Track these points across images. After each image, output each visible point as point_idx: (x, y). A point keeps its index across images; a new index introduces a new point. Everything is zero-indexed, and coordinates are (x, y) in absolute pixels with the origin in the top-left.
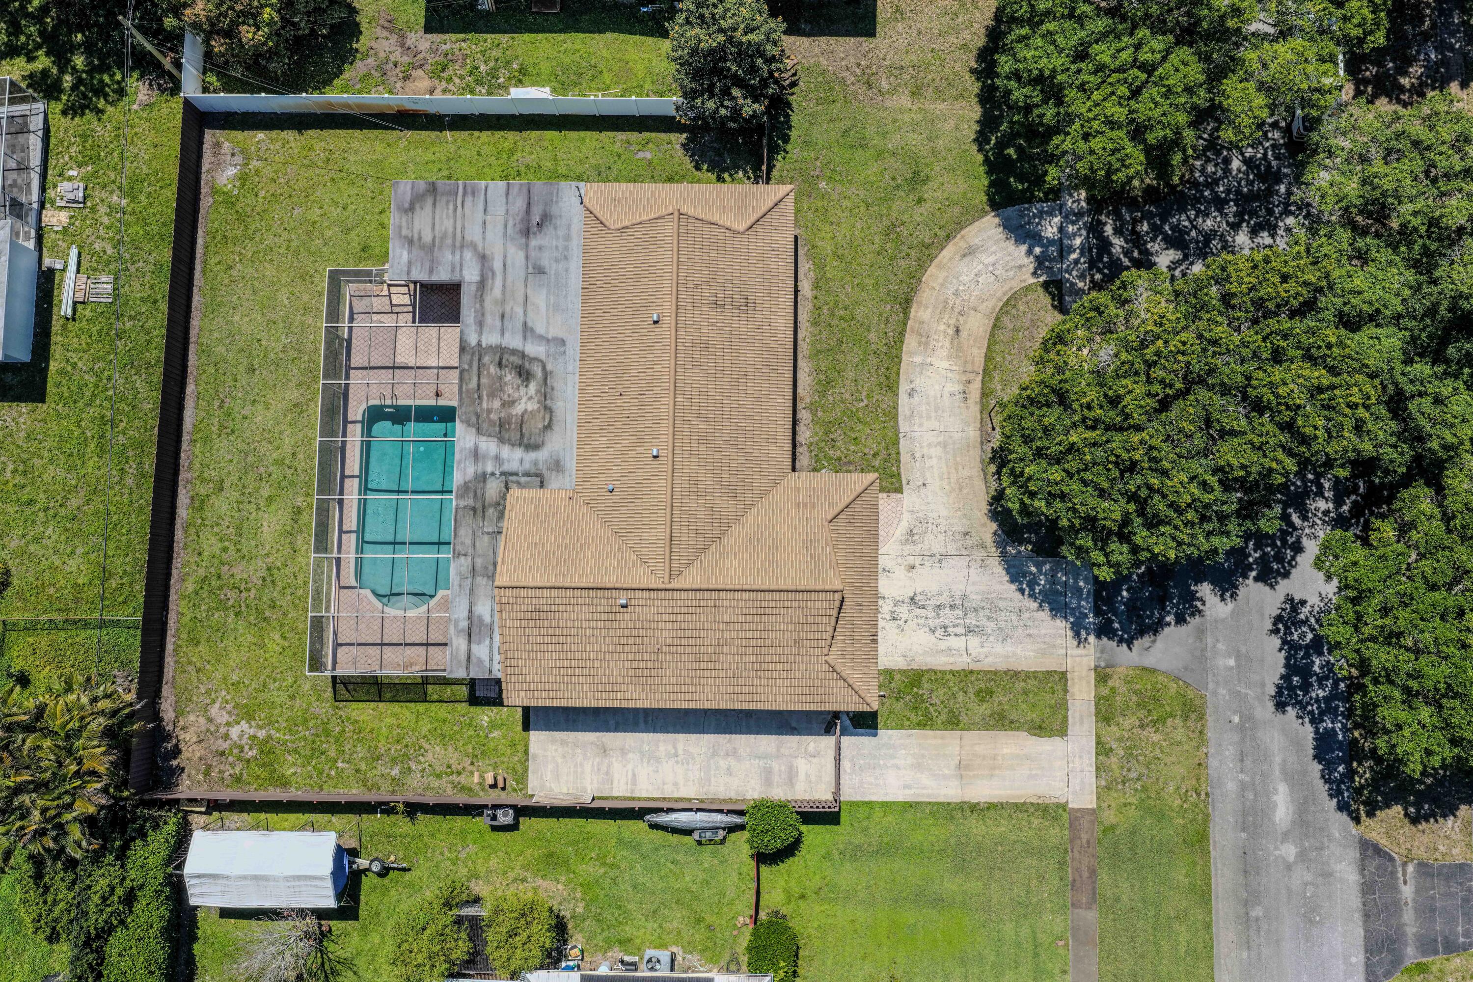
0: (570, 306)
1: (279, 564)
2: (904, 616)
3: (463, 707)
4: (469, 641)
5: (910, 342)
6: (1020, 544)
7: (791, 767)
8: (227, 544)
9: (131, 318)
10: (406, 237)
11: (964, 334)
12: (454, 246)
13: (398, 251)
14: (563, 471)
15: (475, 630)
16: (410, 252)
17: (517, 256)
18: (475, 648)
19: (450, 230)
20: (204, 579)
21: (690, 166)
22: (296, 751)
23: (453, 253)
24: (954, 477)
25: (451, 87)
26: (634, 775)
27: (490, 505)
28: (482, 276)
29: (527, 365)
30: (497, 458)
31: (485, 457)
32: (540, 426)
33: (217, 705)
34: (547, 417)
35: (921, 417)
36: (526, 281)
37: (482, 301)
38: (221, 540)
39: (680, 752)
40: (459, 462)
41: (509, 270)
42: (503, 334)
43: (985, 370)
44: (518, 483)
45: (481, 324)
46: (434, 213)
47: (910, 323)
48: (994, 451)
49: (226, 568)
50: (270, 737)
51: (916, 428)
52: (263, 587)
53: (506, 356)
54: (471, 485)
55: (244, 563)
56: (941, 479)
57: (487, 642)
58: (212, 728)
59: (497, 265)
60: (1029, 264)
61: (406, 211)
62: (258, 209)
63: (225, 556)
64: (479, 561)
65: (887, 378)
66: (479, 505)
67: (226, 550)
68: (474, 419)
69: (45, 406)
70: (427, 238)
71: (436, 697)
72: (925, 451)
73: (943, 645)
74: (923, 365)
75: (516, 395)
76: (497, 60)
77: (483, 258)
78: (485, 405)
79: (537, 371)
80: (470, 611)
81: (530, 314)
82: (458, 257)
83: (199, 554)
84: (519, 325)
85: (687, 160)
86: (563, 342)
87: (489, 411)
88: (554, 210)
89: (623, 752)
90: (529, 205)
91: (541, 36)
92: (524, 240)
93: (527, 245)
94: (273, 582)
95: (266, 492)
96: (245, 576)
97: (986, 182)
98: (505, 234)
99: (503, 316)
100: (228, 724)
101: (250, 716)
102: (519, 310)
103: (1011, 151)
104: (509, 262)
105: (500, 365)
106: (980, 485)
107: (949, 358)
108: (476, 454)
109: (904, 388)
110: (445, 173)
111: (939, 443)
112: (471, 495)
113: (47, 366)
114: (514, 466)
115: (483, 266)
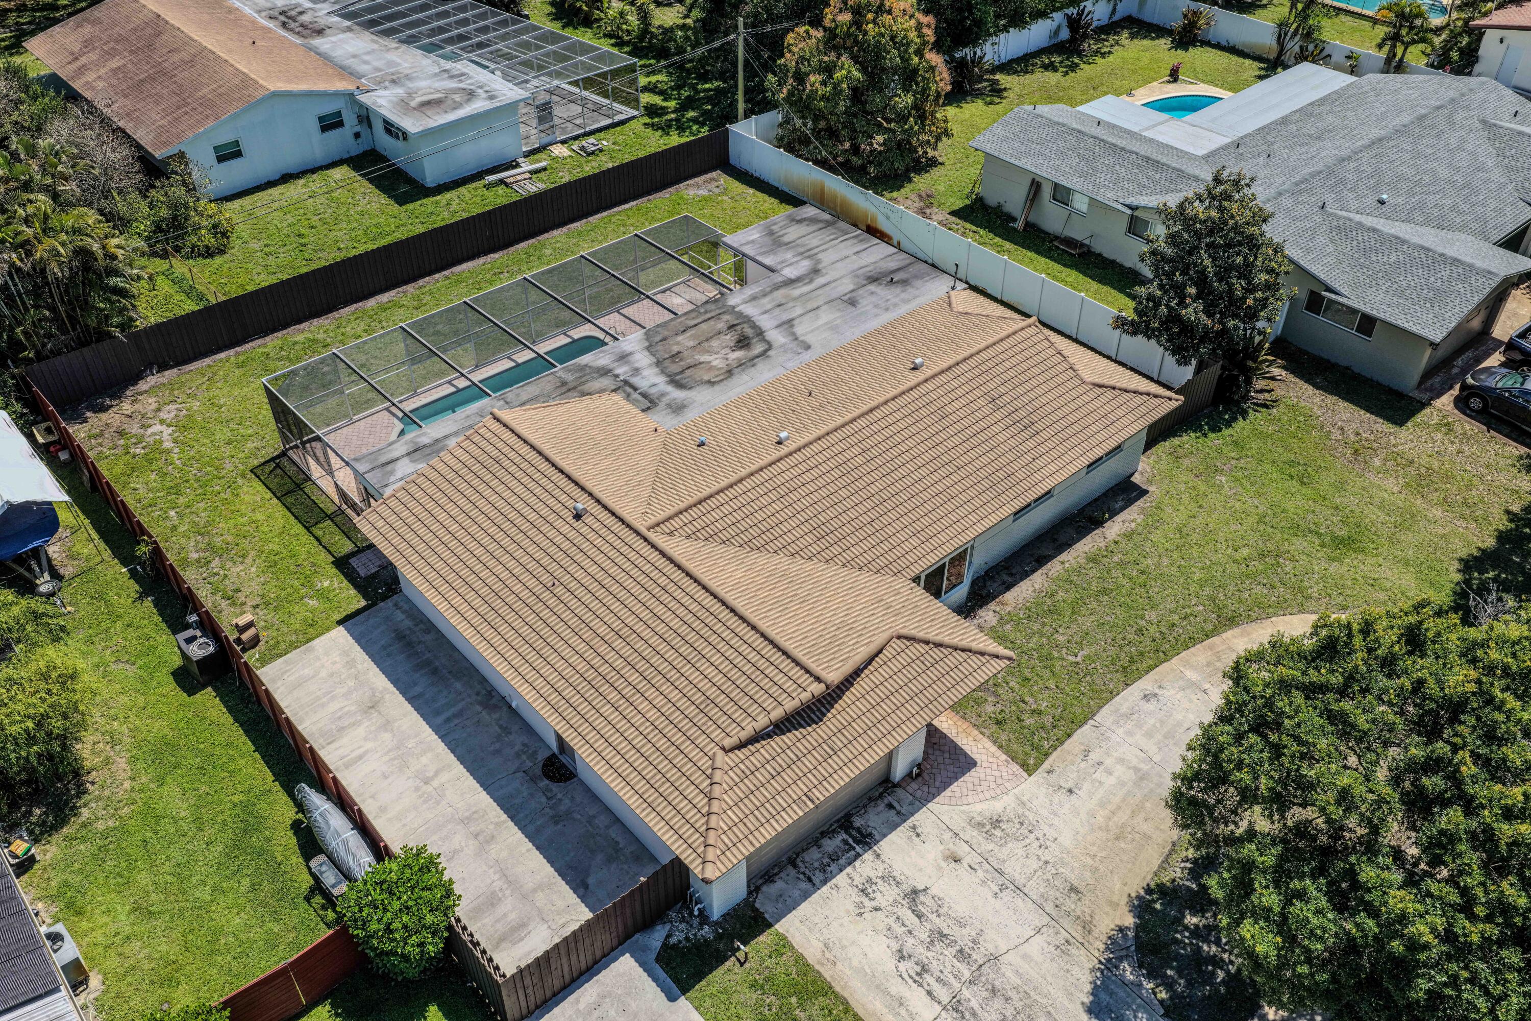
0: (848, 333)
2: (880, 901)
3: (324, 559)
4: (408, 454)
5: (1199, 656)
6: (1150, 976)
7: (522, 925)
13: (754, 232)
14: (679, 414)
15: (427, 451)
16: (761, 237)
17: (845, 285)
18: (404, 461)
20: (314, 341)
22: (166, 476)
23: (795, 256)
24: (1122, 817)
26: (360, 757)
27: (581, 391)
28: (799, 278)
29: (754, 340)
32: (706, 378)
33: (180, 406)
34: (722, 377)
35: (1139, 726)
36: (831, 301)
37: (776, 289)
39: (435, 783)
40: (602, 352)
42: (764, 313)
45: (754, 298)
47: (1215, 640)
51: (1120, 731)
54: (588, 370)
56: (1102, 804)
58: (150, 415)
59: (821, 281)
61: (792, 220)
65: (1132, 661)
66: (572, 385)
68: (658, 339)
69: (398, 208)
70: (788, 239)
71: (319, 533)
72: (1108, 762)
75: (717, 350)
77: (816, 271)
78: (680, 338)
79: (758, 348)
82: (796, 260)
83: (339, 328)
86: (807, 347)
88: (917, 283)
89: (387, 725)
91: (1044, 259)
92: (865, 282)
93: (864, 286)
98: (855, 271)
100: (163, 421)
101: (184, 429)
104: (833, 285)
106: (1154, 856)
109: (1146, 684)
111: (1136, 770)
112: (577, 375)
115: (808, 274)
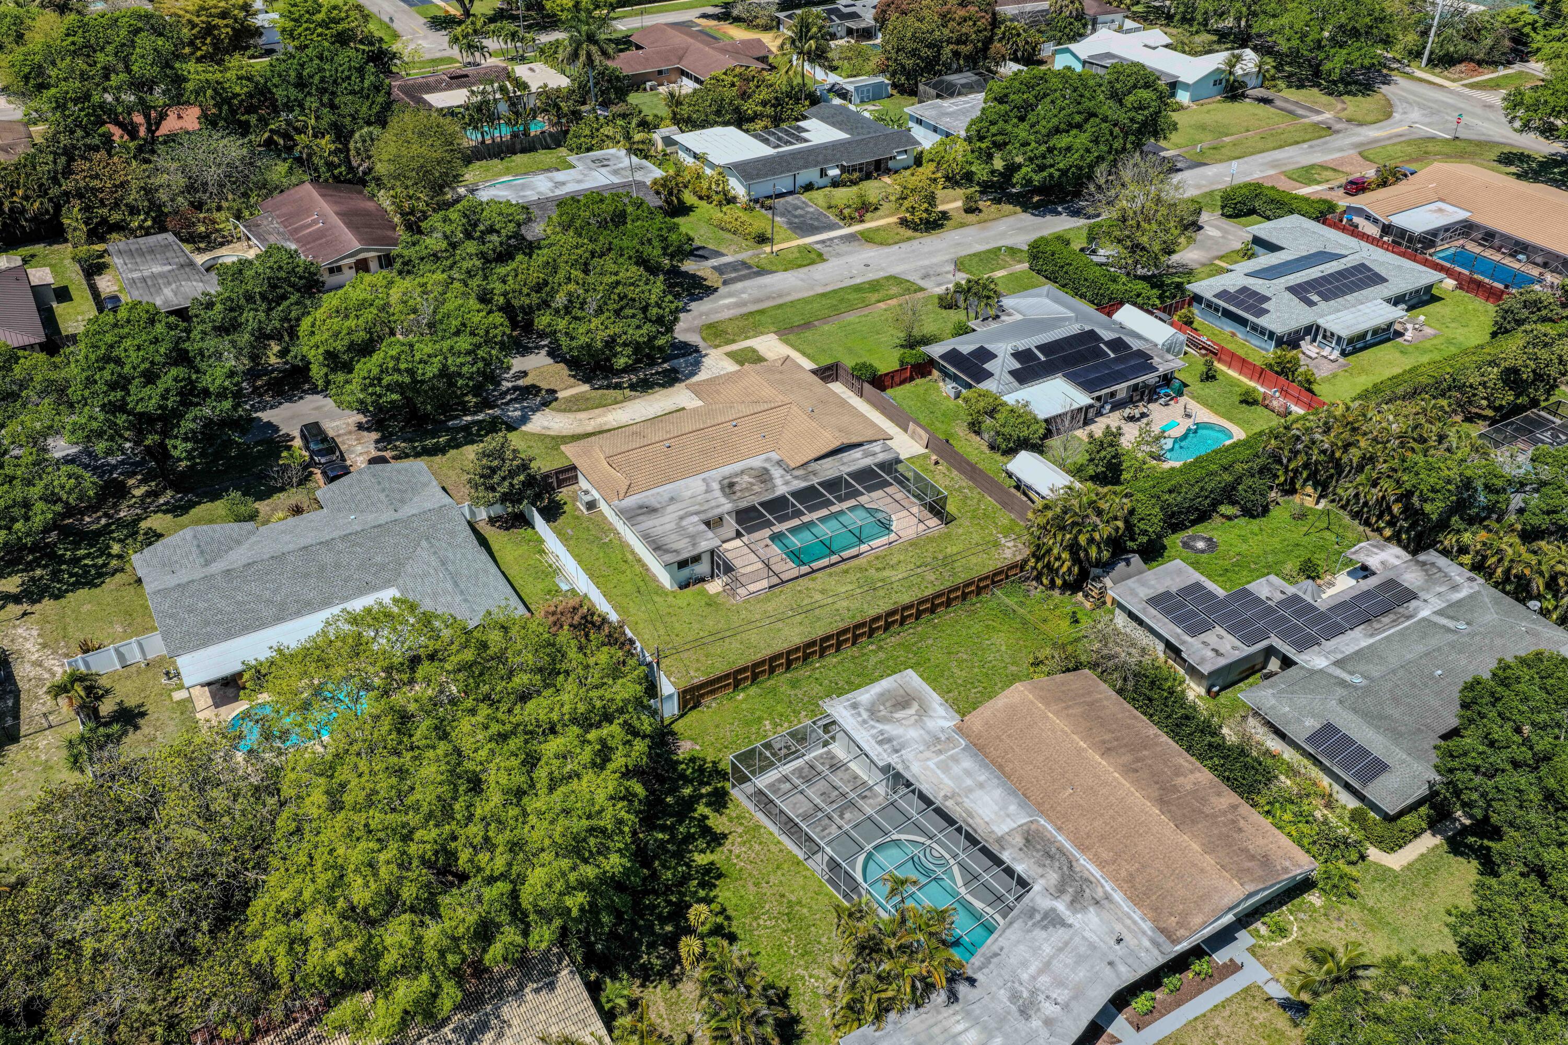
1: (912, 565)
5: (606, 427)
10: (693, 547)
11: (590, 417)
12: (684, 530)
13: (703, 546)
14: (768, 458)
16: (701, 542)
17: (671, 509)
18: (878, 451)
19: (676, 534)
22: (994, 522)
23: (688, 529)
24: (663, 399)
27: (806, 471)
29: (726, 485)
30: (782, 477)
31: (785, 480)
32: (753, 471)
34: (746, 471)
35: (641, 414)
36: (681, 501)
37: (706, 510)
38: (923, 591)
40: (796, 486)
41: (681, 508)
43: (604, 406)
44: (787, 467)
45: (718, 506)
46: (670, 543)
47: (598, 430)
48: (641, 393)
49: (935, 583)
50: (998, 533)
51: (649, 413)
52: (930, 565)
53: (728, 493)
55: (925, 577)
56: (667, 401)
57: (872, 450)
60: (538, 414)
61: (678, 553)
64: (837, 464)
66: (811, 474)
67: (926, 587)
68: (770, 491)
72: (658, 408)
74: (616, 421)
75: (744, 483)
77: (682, 518)
78: (760, 491)
79: (726, 481)
80: (862, 458)
81: (698, 494)
84: (708, 494)
86: (704, 479)
87: (762, 489)
88: (632, 507)
90: (635, 516)
93: (662, 507)
94: (923, 563)
96: (932, 574)
98: (662, 516)
99: (708, 501)
102: (700, 497)
103: (482, 433)
104: (677, 510)
105: (734, 493)
106: (661, 393)
107: (606, 417)
108: (787, 484)
111: (650, 407)
114: (780, 471)
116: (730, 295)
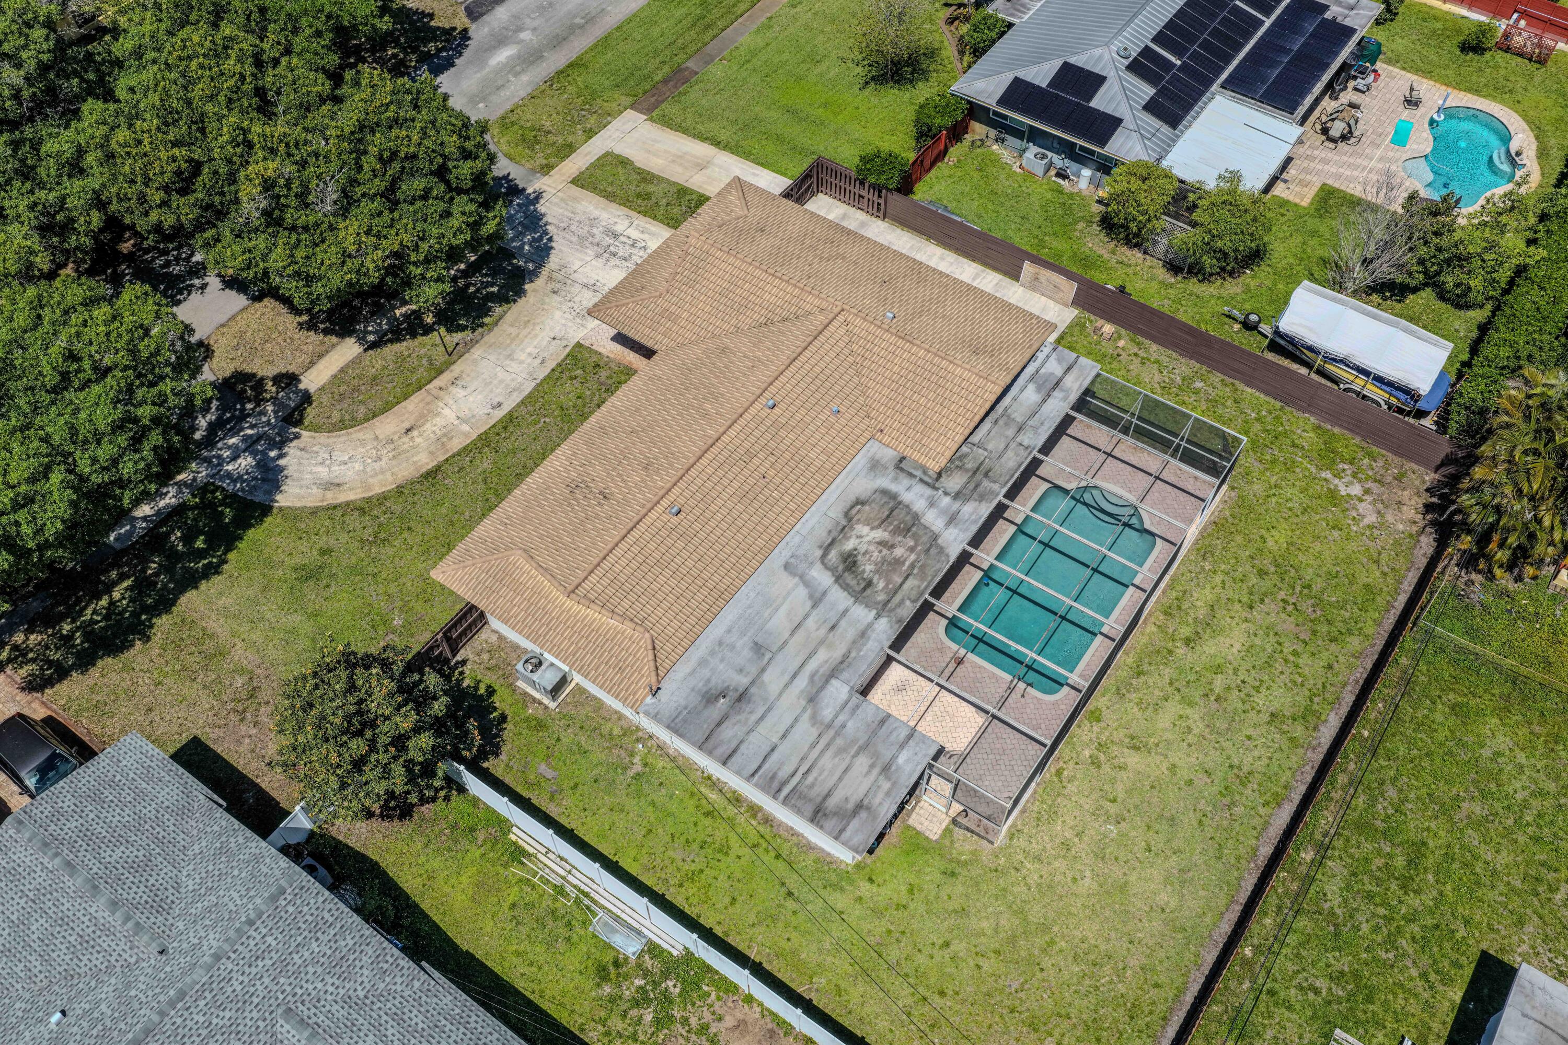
0: (752, 595)
1: (1237, 606)
5: (456, 445)
6: (519, 267)
8: (1292, 658)
9: (1317, 992)
10: (888, 778)
11: (407, 425)
12: (837, 734)
13: (908, 768)
14: (872, 459)
15: (1049, 385)
16: (894, 758)
17: (773, 679)
18: (1059, 372)
19: (829, 754)
20: (1333, 640)
21: (509, 726)
22: (1295, 445)
23: (843, 726)
24: (525, 332)
25: (708, 1017)
27: (967, 471)
28: (827, 681)
29: (841, 568)
30: (932, 504)
31: (943, 512)
32: (867, 508)
33: (1366, 521)
34: (854, 511)
35: (507, 386)
36: (781, 648)
37: (846, 656)
38: (1297, 666)
40: (975, 521)
41: (792, 669)
42: (845, 612)
43: (419, 389)
44: (925, 473)
45: (863, 634)
46: (835, 786)
47: (442, 458)
48: (473, 330)
49: (1302, 636)
50: (1319, 468)
51: (520, 379)
52: (1265, 594)
53: (858, 589)
54: (975, 496)
55: (1278, 628)
56: (536, 336)
57: (1043, 371)
58: (1380, 506)
59: (802, 682)
60: (292, 449)
61: (868, 808)
62: (1066, 1024)
63: (1299, 648)
64: (1010, 432)
65: (505, 428)
66: (979, 476)
67: (1295, 653)
68: (933, 551)
69: (1484, 945)
70: (863, 762)
72: (529, 360)
73: (645, 237)
74: (465, 421)
75: (872, 548)
76: (624, 1014)
77: (812, 700)
78: (913, 557)
79: (833, 556)
80: (1044, 401)
81: (801, 613)
82: (842, 718)
83: (1330, 667)
84: (821, 608)
85: (506, 735)
86: (787, 566)
87: (912, 549)
88: (695, 700)
90: (719, 724)
91: (545, 1005)
92: (753, 690)
93: (753, 683)
94: (1251, 593)
95: (1219, 682)
96: (1283, 615)
97: (251, 532)
98: (769, 710)
99: (833, 628)
100: (1361, 500)
101: (1333, 494)
102: (811, 623)
103: (200, 544)
104: (787, 678)
105: (869, 584)
106: (509, 317)
107: (438, 414)
108: (952, 520)
109: (499, 414)
110: (791, 905)
111: (512, 360)
112: (981, 489)
113: (1464, 999)
114: (919, 489)
115: (818, 692)
116: (500, 41)
